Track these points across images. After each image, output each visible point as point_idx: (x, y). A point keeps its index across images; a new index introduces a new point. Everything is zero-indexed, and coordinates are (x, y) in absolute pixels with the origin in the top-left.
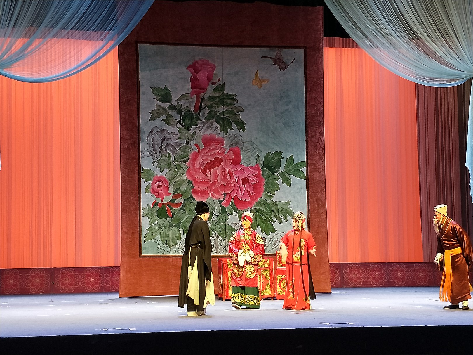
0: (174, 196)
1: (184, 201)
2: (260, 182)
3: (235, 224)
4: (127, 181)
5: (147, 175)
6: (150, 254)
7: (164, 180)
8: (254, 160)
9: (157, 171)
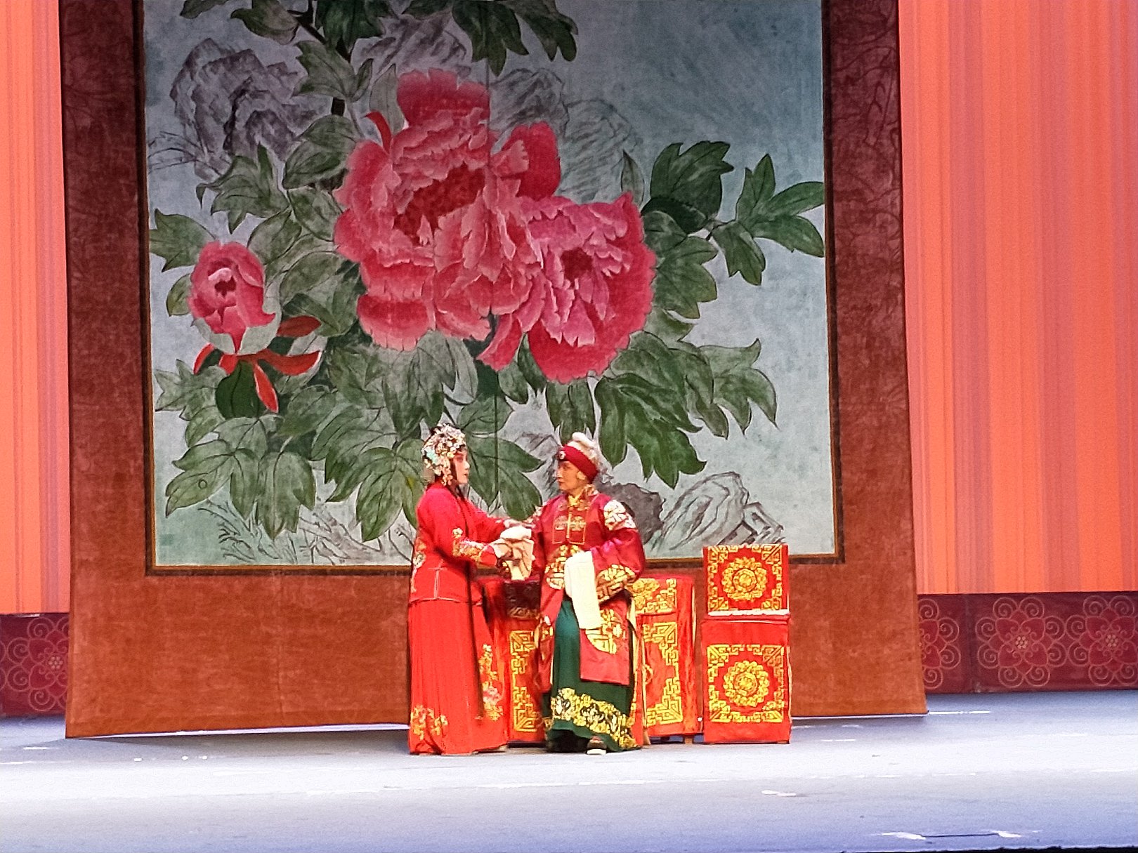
0: (286, 324)
1: (326, 348)
2: (639, 269)
3: (536, 440)
4: (92, 264)
5: (173, 242)
6: (191, 562)
7: (246, 259)
8: (613, 177)
9: (216, 224)
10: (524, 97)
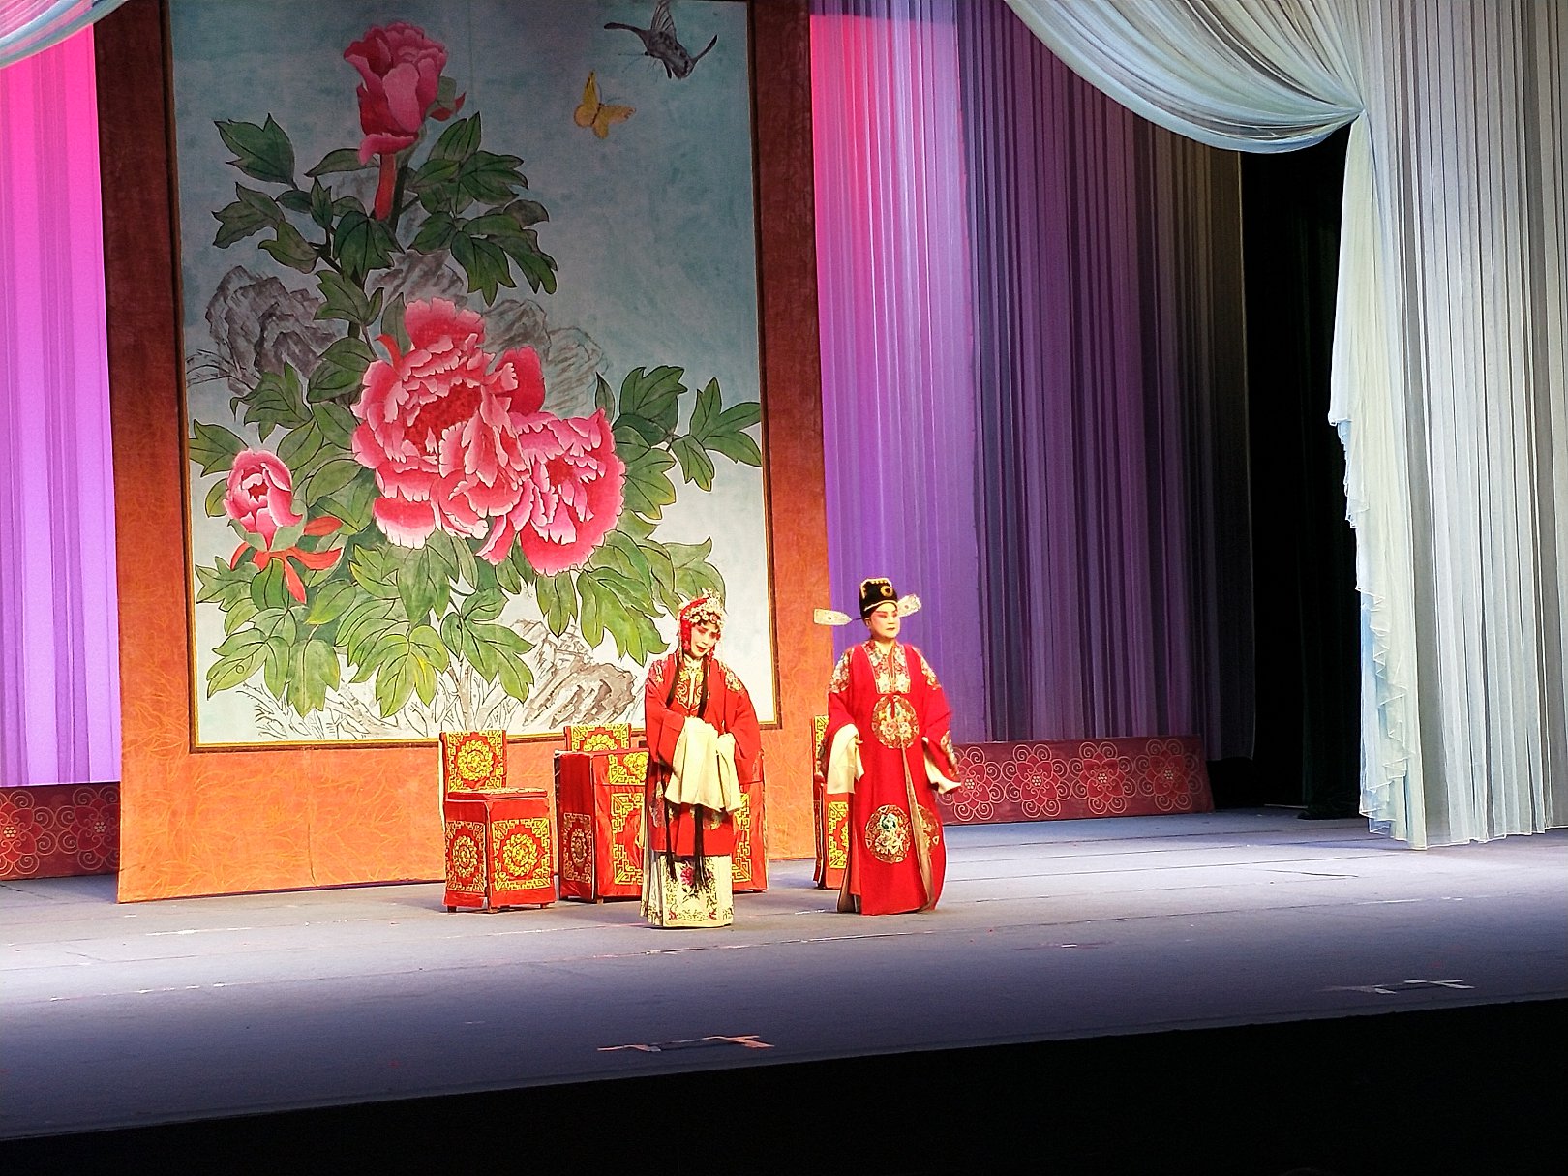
0: (311, 524)
1: (347, 545)
2: (611, 476)
3: (528, 626)
5: (211, 450)
6: (230, 739)
7: (275, 466)
8: (589, 396)
9: (249, 434)
10: (513, 324)
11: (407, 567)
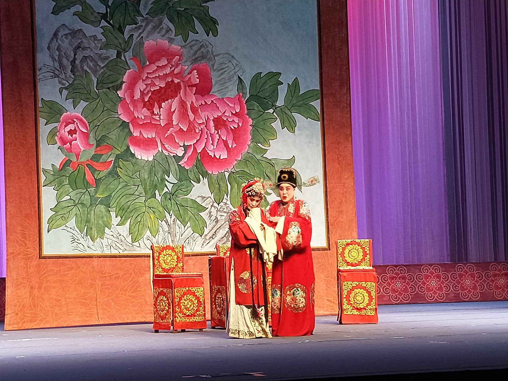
0: (98, 148)
1: (115, 159)
2: (245, 126)
3: (203, 199)
5: (50, 113)
7: (81, 120)
8: (234, 87)
9: (68, 105)
10: (196, 52)
11: (144, 170)
